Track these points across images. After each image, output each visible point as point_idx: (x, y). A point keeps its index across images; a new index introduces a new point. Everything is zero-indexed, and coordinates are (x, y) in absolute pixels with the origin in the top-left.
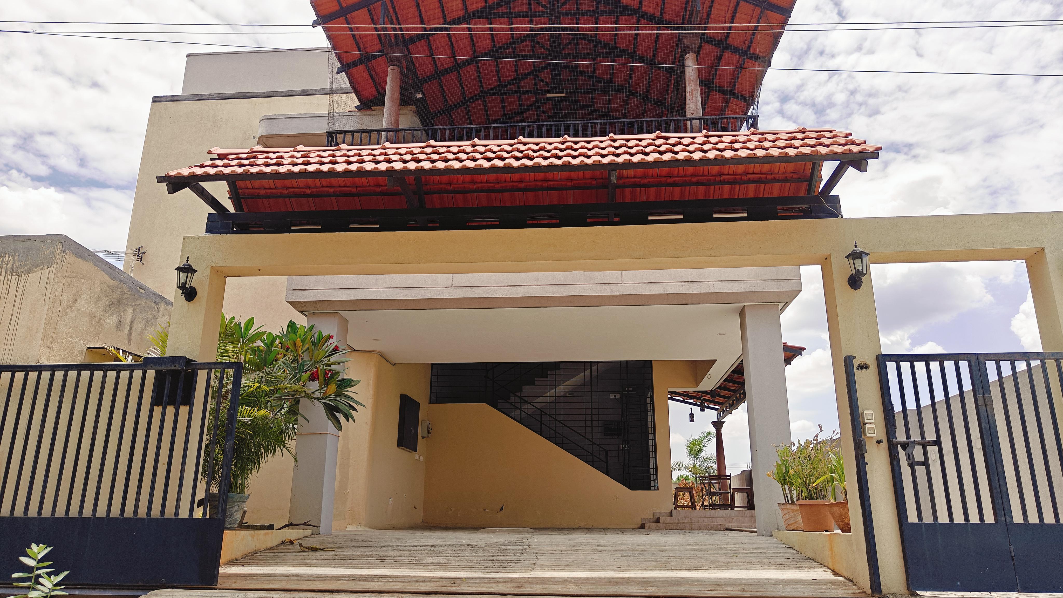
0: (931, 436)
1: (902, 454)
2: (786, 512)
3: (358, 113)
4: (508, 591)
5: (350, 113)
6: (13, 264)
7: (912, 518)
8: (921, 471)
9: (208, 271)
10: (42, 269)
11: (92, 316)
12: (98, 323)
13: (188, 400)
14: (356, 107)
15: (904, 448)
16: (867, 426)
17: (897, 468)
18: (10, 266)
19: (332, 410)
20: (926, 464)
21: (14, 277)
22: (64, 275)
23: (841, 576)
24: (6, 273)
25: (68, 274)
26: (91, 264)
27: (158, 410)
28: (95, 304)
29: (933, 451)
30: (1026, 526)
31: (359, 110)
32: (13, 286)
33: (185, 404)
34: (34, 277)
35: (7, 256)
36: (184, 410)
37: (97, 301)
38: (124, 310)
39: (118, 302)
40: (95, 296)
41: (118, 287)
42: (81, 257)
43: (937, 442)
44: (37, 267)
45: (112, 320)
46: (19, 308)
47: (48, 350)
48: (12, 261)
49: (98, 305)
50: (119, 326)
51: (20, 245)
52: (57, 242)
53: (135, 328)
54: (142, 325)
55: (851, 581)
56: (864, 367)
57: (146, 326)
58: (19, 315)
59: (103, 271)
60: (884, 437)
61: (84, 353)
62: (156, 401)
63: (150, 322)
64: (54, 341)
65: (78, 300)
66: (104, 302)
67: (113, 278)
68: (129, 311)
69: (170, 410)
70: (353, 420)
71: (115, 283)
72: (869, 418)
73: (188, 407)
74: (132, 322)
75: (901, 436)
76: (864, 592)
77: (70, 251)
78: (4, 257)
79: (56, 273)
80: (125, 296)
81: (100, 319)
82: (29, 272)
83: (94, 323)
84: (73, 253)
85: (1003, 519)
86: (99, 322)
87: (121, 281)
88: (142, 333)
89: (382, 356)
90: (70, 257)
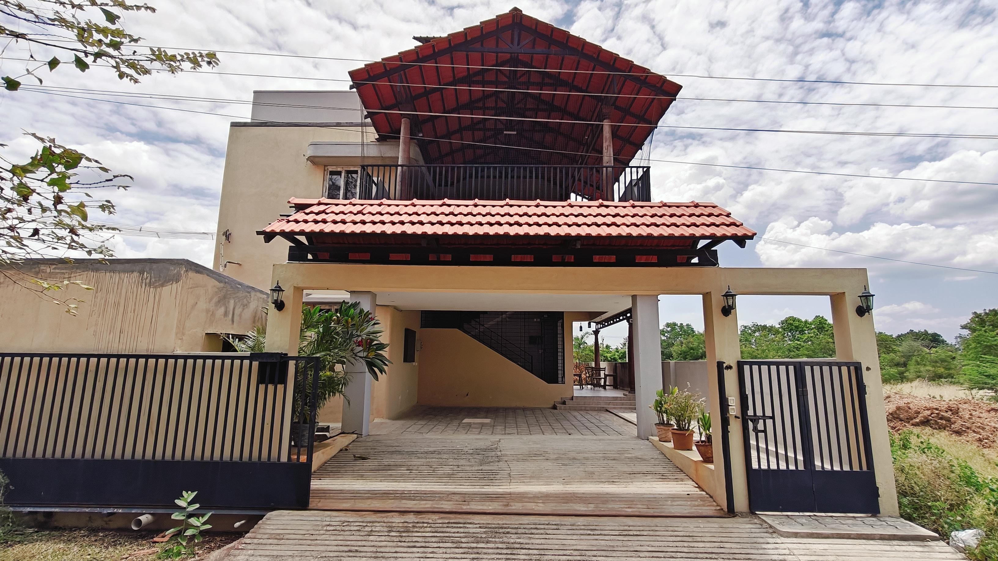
0: (768, 413)
1: (751, 424)
2: (660, 430)
3: (377, 143)
4: (502, 509)
5: (372, 143)
6: (150, 279)
7: (755, 466)
8: (761, 435)
9: (292, 290)
10: (172, 284)
11: (208, 311)
13: (283, 380)
14: (376, 139)
15: (751, 420)
16: (730, 407)
17: (747, 434)
18: (148, 281)
19: (371, 365)
20: (765, 431)
21: (152, 289)
22: (188, 287)
23: (704, 491)
24: (146, 285)
25: (190, 286)
26: (205, 275)
27: (262, 387)
28: (210, 302)
29: (769, 422)
30: (823, 472)
31: (378, 141)
32: (152, 296)
33: (281, 383)
34: (166, 289)
35: (145, 273)
36: (280, 387)
37: (211, 300)
38: (229, 302)
39: (225, 297)
40: (209, 297)
41: (224, 287)
42: (198, 272)
43: (773, 418)
44: (168, 282)
45: (222, 310)
46: (157, 312)
47: (179, 343)
48: (149, 278)
49: (212, 302)
50: (226, 314)
51: (155, 266)
52: (182, 264)
53: (236, 312)
54: (240, 310)
55: (711, 497)
56: (729, 367)
57: (243, 309)
58: (157, 317)
59: (213, 278)
60: (739, 415)
61: (204, 337)
62: (261, 380)
63: (245, 306)
64: (183, 334)
65: (198, 302)
66: (215, 299)
67: (220, 282)
68: (232, 302)
69: (271, 387)
70: (386, 373)
71: (222, 285)
72: (732, 402)
73: (283, 385)
74: (234, 309)
75: (750, 412)
76: (722, 509)
77: (192, 269)
78: (143, 274)
79: (182, 287)
80: (229, 292)
81: (213, 312)
82: (162, 285)
83: (209, 315)
84: (194, 270)
85: (809, 467)
86: (213, 314)
87: (225, 283)
88: (240, 316)
89: (395, 308)
90: (191, 274)
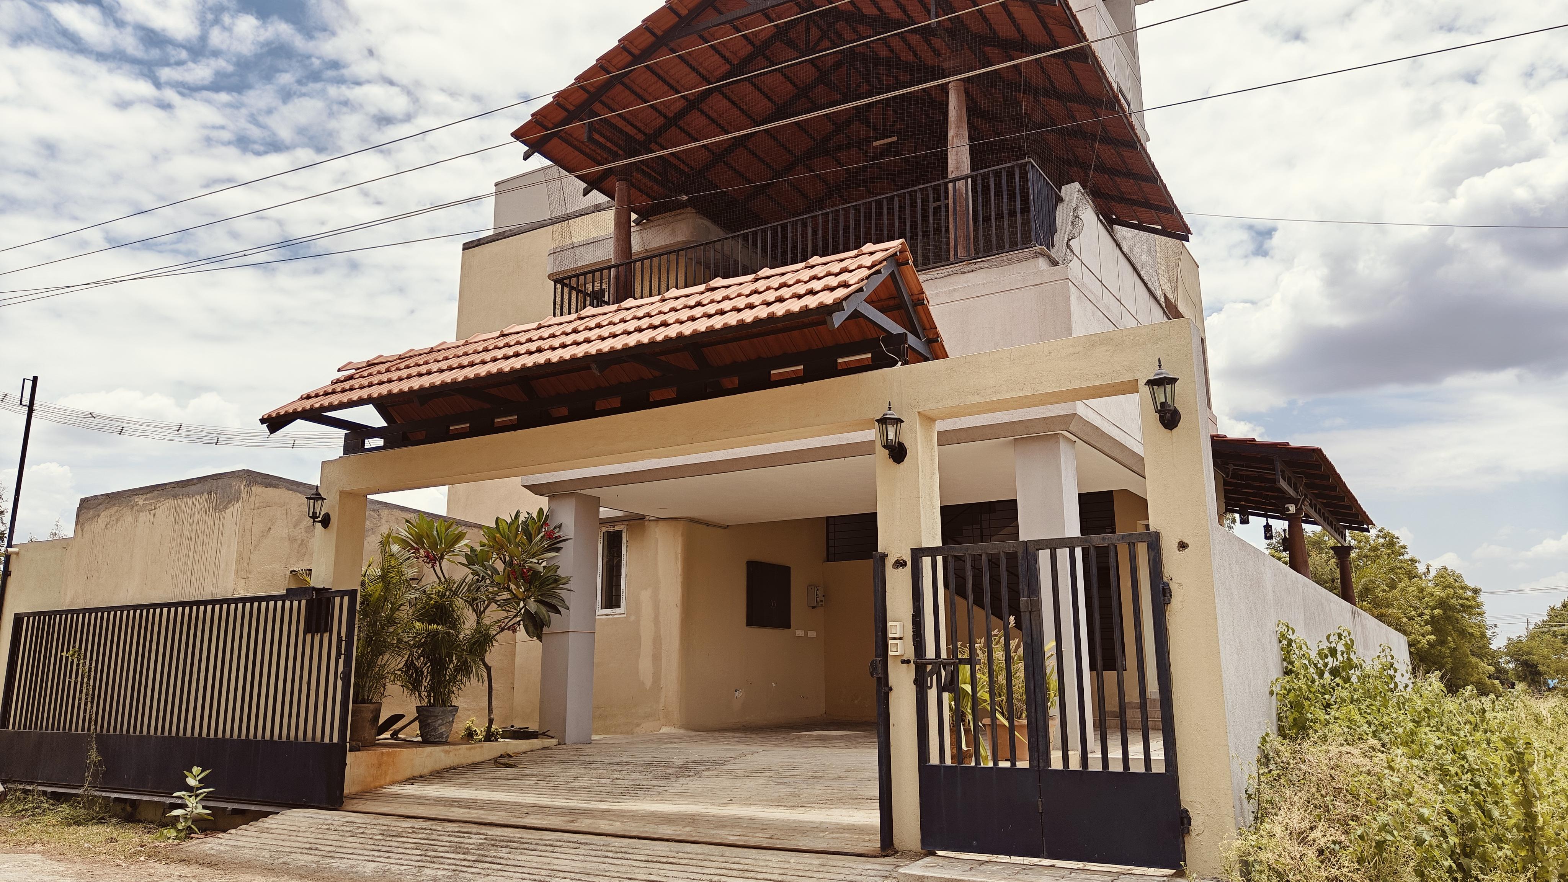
6: (216, 501)
9: (338, 496)
10: (232, 505)
11: (292, 540)
12: (301, 544)
16: (891, 641)
18: (214, 503)
21: (217, 514)
22: (252, 507)
24: (212, 510)
25: (256, 506)
26: (284, 490)
28: (295, 526)
29: (964, 671)
30: (1066, 772)
32: (217, 523)
34: (229, 512)
36: (326, 636)
37: (297, 524)
40: (294, 519)
42: (269, 485)
44: (231, 502)
46: (221, 543)
47: (244, 581)
48: (215, 499)
49: (299, 527)
51: (220, 482)
52: (241, 477)
56: (897, 565)
58: (221, 550)
59: (300, 493)
60: (911, 657)
61: (287, 577)
64: (249, 571)
65: (272, 527)
66: (306, 522)
72: (894, 631)
75: (930, 652)
76: (870, 841)
77: (256, 482)
78: (211, 495)
79: (243, 508)
81: (303, 541)
82: (226, 508)
83: (296, 546)
84: (259, 484)
85: (1040, 764)
86: (303, 544)
90: (256, 489)
